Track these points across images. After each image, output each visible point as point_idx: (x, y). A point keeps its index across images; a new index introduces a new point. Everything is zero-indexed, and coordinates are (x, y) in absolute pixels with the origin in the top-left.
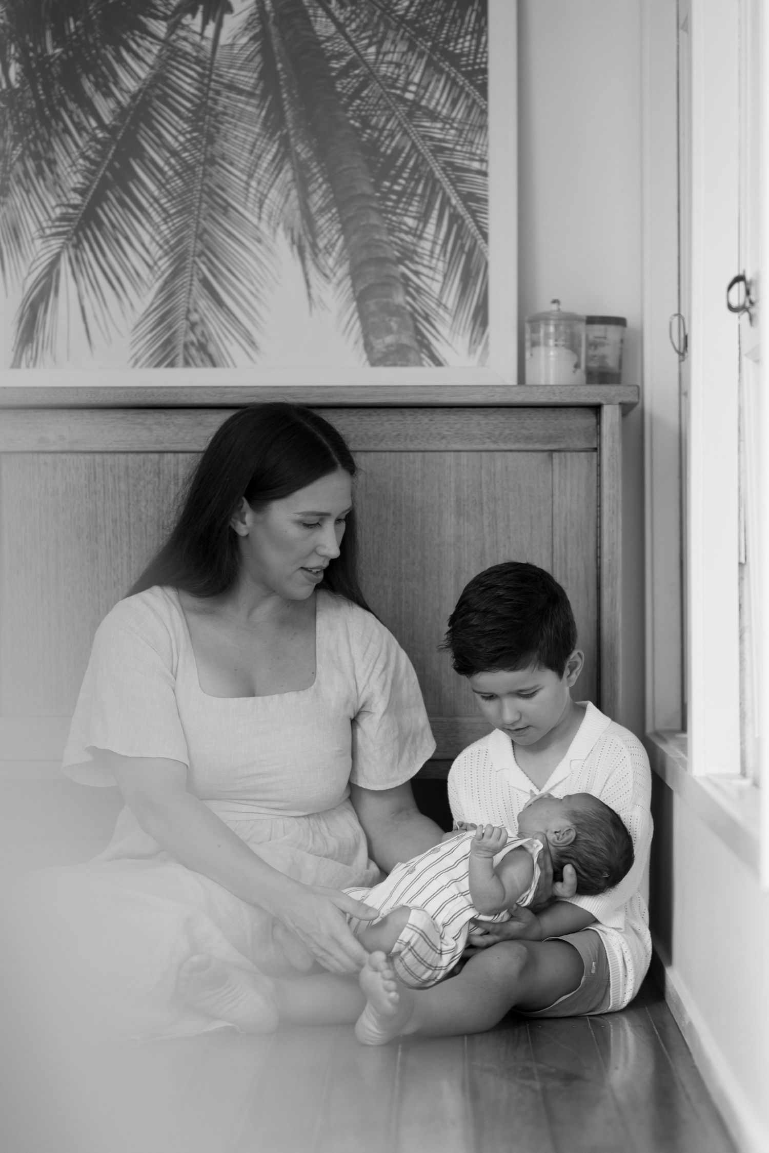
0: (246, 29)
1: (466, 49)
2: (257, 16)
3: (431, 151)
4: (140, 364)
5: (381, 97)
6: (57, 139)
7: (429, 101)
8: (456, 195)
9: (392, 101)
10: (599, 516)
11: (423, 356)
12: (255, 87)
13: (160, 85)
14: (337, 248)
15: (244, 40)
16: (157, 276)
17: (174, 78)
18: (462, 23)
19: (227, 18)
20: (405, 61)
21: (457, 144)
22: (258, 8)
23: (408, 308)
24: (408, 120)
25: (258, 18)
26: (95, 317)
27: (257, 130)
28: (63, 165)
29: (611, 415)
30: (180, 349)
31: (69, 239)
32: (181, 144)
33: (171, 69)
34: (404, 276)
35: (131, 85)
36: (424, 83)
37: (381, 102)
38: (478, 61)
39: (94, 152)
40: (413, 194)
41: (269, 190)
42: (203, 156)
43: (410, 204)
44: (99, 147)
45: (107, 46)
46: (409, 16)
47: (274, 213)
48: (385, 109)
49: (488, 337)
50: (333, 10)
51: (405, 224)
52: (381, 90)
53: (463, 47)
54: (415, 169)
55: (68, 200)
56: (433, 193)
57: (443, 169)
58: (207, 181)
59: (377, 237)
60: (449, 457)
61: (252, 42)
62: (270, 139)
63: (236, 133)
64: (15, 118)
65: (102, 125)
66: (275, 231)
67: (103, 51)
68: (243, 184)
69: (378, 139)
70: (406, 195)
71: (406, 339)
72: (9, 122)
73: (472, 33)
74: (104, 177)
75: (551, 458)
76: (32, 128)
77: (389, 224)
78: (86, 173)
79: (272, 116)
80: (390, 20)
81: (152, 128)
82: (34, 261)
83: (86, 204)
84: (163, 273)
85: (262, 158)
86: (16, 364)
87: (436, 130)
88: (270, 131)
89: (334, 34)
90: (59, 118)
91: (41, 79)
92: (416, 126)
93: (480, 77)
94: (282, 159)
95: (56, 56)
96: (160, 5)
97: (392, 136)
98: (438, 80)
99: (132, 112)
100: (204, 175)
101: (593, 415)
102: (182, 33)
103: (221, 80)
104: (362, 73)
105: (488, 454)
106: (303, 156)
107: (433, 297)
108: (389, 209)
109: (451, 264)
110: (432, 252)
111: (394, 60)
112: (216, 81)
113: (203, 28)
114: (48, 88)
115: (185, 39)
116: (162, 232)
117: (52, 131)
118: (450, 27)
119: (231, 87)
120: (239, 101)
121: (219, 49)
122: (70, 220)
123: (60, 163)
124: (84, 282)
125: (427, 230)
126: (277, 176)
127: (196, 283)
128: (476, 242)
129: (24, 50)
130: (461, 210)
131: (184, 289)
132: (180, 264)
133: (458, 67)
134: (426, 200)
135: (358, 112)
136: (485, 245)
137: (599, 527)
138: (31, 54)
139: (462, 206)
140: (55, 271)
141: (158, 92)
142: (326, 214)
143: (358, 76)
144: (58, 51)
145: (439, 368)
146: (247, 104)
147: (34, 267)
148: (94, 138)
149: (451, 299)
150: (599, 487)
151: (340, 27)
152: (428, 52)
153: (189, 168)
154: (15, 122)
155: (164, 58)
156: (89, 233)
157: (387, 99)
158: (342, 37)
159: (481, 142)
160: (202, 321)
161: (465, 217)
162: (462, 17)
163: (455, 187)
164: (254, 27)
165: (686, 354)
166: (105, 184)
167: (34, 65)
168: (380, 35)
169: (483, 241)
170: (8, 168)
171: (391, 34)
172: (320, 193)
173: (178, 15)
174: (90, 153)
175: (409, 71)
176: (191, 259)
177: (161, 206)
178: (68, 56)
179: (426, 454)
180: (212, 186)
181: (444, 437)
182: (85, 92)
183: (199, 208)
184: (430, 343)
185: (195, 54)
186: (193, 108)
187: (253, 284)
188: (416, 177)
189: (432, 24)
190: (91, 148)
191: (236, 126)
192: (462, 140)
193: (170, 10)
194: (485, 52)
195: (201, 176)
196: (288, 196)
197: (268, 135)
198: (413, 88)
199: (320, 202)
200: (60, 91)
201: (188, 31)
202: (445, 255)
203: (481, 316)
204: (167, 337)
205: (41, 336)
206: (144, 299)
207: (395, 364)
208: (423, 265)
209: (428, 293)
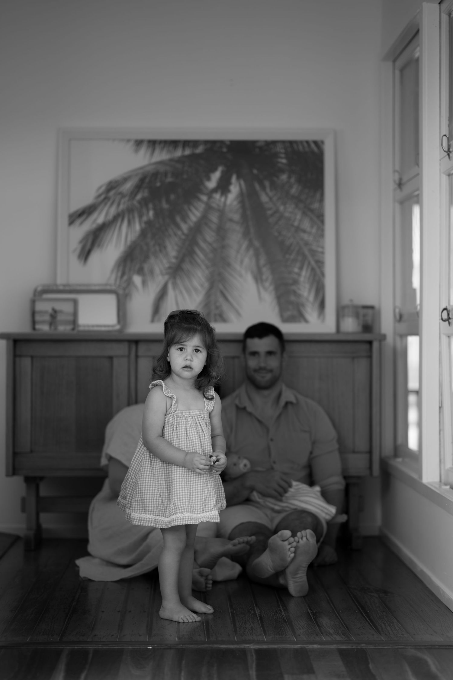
0: (236, 199)
1: (316, 207)
3: (304, 244)
5: (285, 224)
6: (167, 238)
7: (303, 226)
8: (313, 260)
9: (289, 226)
11: (301, 319)
12: (239, 220)
13: (205, 219)
14: (270, 279)
15: (235, 203)
17: (210, 216)
18: (315, 198)
19: (229, 195)
20: (294, 211)
21: (313, 242)
22: (241, 191)
23: (296, 301)
24: (295, 233)
25: (240, 195)
27: (240, 236)
28: (169, 248)
29: (376, 345)
30: (213, 316)
31: (171, 275)
32: (213, 240)
33: (209, 213)
34: (294, 290)
35: (194, 219)
36: (301, 219)
38: (321, 211)
40: (297, 260)
41: (245, 258)
42: (221, 245)
43: (296, 263)
44: (182, 241)
45: (185, 204)
46: (296, 195)
47: (246, 266)
49: (325, 313)
50: (268, 193)
51: (294, 271)
52: (285, 222)
54: (298, 251)
55: (171, 261)
56: (305, 260)
57: (309, 251)
58: (222, 254)
59: (284, 275)
60: (317, 359)
61: (238, 204)
62: (245, 239)
63: (232, 237)
64: (152, 230)
65: (183, 234)
66: (247, 273)
67: (184, 206)
68: (235, 255)
69: (284, 240)
71: (295, 313)
73: (319, 202)
74: (184, 252)
75: (353, 359)
76: (158, 234)
77: (288, 271)
78: (178, 251)
79: (246, 231)
80: (288, 196)
81: (202, 235)
82: (159, 283)
83: (178, 263)
84: (206, 288)
85: (242, 246)
86: (153, 321)
87: (306, 237)
88: (245, 236)
89: (269, 201)
90: (168, 231)
91: (161, 217)
92: (298, 235)
93: (322, 218)
94: (249, 247)
95: (167, 208)
96: (205, 190)
98: (307, 219)
99: (194, 229)
100: (221, 252)
101: (369, 345)
102: (213, 200)
103: (227, 217)
104: (278, 216)
106: (257, 246)
107: (305, 298)
108: (289, 265)
109: (311, 286)
110: (304, 281)
111: (290, 211)
112: (225, 218)
113: (220, 198)
114: (163, 220)
115: (214, 202)
116: (205, 272)
117: (165, 236)
118: (310, 199)
119: (231, 220)
120: (234, 225)
121: (226, 206)
122: (172, 268)
124: (177, 291)
125: (303, 273)
126: (248, 253)
127: (219, 293)
128: (320, 277)
129: (155, 206)
130: (315, 266)
131: (214, 294)
132: (212, 285)
133: (314, 214)
134: (302, 262)
135: (277, 230)
136: (324, 279)
138: (157, 208)
139: (315, 264)
140: (166, 287)
141: (204, 222)
142: (266, 267)
144: (167, 206)
145: (308, 325)
146: (237, 226)
147: (158, 286)
148: (181, 238)
149: (311, 298)
151: (271, 199)
152: (302, 208)
153: (216, 249)
154: (151, 232)
155: (206, 209)
156: (179, 273)
157: (287, 225)
158: (271, 202)
159: (322, 241)
160: (221, 305)
161: (316, 269)
162: (315, 195)
163: (313, 258)
164: (239, 198)
166: (184, 255)
167: (158, 211)
168: (285, 202)
169: (323, 277)
170: (149, 249)
171: (289, 202)
172: (263, 259)
173: (211, 194)
174: (179, 244)
175: (296, 215)
176: (217, 283)
177: (205, 263)
178: (171, 208)
179: (309, 358)
180: (224, 256)
182: (177, 221)
183: (219, 265)
184: (303, 313)
185: (217, 208)
186: (217, 227)
187: (239, 291)
188: (298, 253)
189: (304, 198)
190: (179, 242)
191: (232, 234)
192: (315, 240)
193: (208, 192)
194: (323, 208)
196: (251, 260)
198: (297, 221)
199: (263, 262)
200: (168, 221)
201: (215, 199)
202: (309, 283)
203: (322, 305)
204: (208, 311)
205: (161, 311)
206: (199, 298)
207: (291, 322)
208: (301, 286)
209: (303, 296)
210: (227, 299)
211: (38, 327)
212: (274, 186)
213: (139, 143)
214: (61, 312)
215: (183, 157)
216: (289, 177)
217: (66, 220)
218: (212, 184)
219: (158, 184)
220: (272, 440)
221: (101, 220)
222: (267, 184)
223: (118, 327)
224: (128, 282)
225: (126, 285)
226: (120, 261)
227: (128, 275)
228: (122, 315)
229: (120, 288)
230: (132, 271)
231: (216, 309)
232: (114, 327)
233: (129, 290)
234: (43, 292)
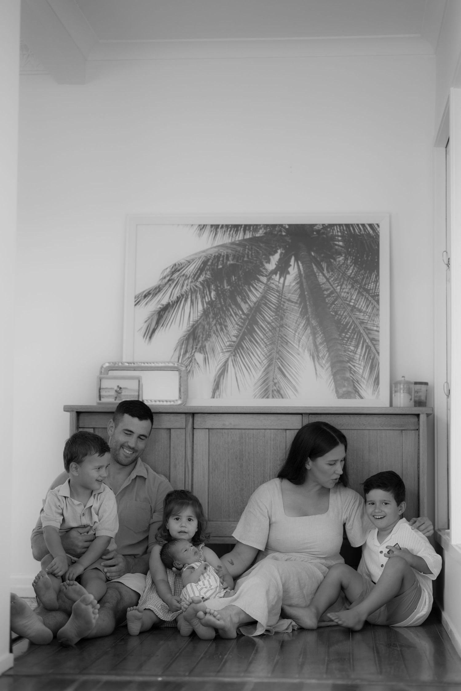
0: (294, 280)
1: (372, 288)
2: (298, 275)
3: (359, 323)
4: (257, 397)
5: (342, 304)
6: (228, 318)
7: (359, 305)
8: (368, 338)
9: (345, 305)
10: (419, 453)
11: (356, 395)
12: (298, 300)
13: (264, 299)
14: (326, 357)
15: (294, 284)
16: (263, 366)
17: (269, 297)
18: (371, 278)
19: (288, 276)
20: (350, 291)
21: (368, 321)
22: (299, 273)
23: (351, 378)
24: (351, 312)
25: (298, 276)
26: (241, 380)
27: (298, 315)
28: (230, 327)
29: (423, 418)
30: (271, 392)
31: (232, 353)
32: (271, 320)
33: (268, 294)
34: (350, 367)
35: (254, 299)
36: (357, 299)
37: (342, 306)
38: (376, 292)
39: (241, 323)
40: (353, 338)
41: (302, 336)
42: (279, 324)
43: (352, 342)
44: (242, 321)
45: (246, 286)
46: (352, 276)
47: (304, 344)
48: (343, 308)
49: (379, 389)
50: (325, 274)
51: (350, 349)
52: (342, 302)
53: (371, 287)
54: (354, 329)
55: (232, 339)
56: (360, 337)
57: (364, 330)
58: (280, 333)
59: (340, 353)
60: (366, 432)
61: (296, 285)
62: (303, 318)
63: (290, 316)
64: (213, 311)
65: (244, 313)
66: (304, 351)
67: (244, 287)
68: (293, 334)
69: (341, 319)
70: (350, 339)
71: (350, 389)
72: (211, 312)
73: (374, 282)
74: (244, 331)
75: (402, 432)
76: (219, 314)
77: (344, 349)
78: (238, 330)
79: (303, 311)
80: (345, 277)
81: (261, 314)
82: (219, 361)
83: (238, 341)
84: (265, 365)
85: (300, 325)
86: (213, 397)
87: (361, 316)
88: (303, 316)
89: (326, 282)
90: (229, 311)
91: (222, 297)
92: (354, 314)
93: (377, 297)
94: (307, 326)
95: (228, 289)
96: (264, 272)
97: (346, 318)
98: (362, 298)
99: (254, 309)
100: (280, 331)
101: (417, 417)
102: (272, 281)
103: (285, 298)
104: (335, 296)
105: (380, 431)
106: (314, 325)
107: (360, 374)
108: (345, 343)
109: (366, 363)
110: (360, 359)
111: (346, 291)
112: (284, 298)
113: (279, 279)
114: (225, 300)
115: (273, 283)
116: (264, 351)
117: (226, 315)
118: (366, 280)
119: (289, 300)
120: (292, 305)
121: (285, 287)
122: (232, 346)
123: (229, 326)
124: (237, 368)
125: (358, 351)
126: (305, 331)
127: (277, 369)
128: (375, 355)
129: (217, 287)
130: (370, 344)
131: (272, 371)
132: (271, 362)
133: (369, 294)
134: (357, 340)
135: (333, 309)
136: (378, 356)
137: (419, 457)
138: (219, 288)
139: (370, 342)
140: (227, 364)
141: (263, 302)
142: (322, 345)
143: (334, 297)
144: (229, 287)
145: (362, 400)
146: (295, 306)
147: (219, 363)
148: (241, 318)
149: (366, 375)
150: (419, 442)
151: (328, 280)
152: (358, 288)
153: (274, 329)
154: (213, 312)
155: (266, 290)
156: (239, 351)
157: (344, 305)
158: (328, 283)
159: (377, 320)
160: (278, 382)
161: (371, 346)
162: (370, 276)
163: (368, 336)
164: (297, 279)
165: (449, 396)
166: (244, 334)
167: (220, 292)
168: (341, 282)
169: (377, 355)
170: (211, 328)
171: (345, 282)
172: (320, 337)
173: (270, 275)
174: (239, 323)
175: (352, 295)
176: (275, 360)
177: (264, 342)
178: (232, 289)
179: (358, 430)
180: (282, 335)
181: (364, 425)
182: (238, 302)
183: (278, 342)
184: (358, 390)
185: (276, 289)
186: (276, 308)
187: (296, 369)
188: (354, 332)
189: (360, 279)
190: (240, 321)
191: (291, 314)
192: (370, 319)
193: (268, 273)
194: (378, 288)
195: (278, 331)
196: (309, 338)
197: (302, 317)
198: (353, 301)
199: (320, 341)
200: (229, 301)
201: (274, 281)
202: (364, 360)
203: (377, 381)
204: (266, 388)
205: (222, 387)
206: (258, 374)
207: (346, 398)
208: (356, 363)
209: (358, 373)
210: (285, 376)
211: (103, 400)
212: (330, 267)
213: (202, 227)
215: (244, 240)
216: (346, 259)
217: (132, 302)
218: (271, 266)
219: (220, 267)
221: (165, 302)
222: (324, 265)
223: (179, 402)
224: (190, 359)
225: (187, 362)
226: (183, 340)
227: (190, 353)
228: (184, 390)
229: (183, 365)
230: (194, 349)
231: (274, 386)
232: (176, 402)
233: (191, 366)
234: (109, 370)
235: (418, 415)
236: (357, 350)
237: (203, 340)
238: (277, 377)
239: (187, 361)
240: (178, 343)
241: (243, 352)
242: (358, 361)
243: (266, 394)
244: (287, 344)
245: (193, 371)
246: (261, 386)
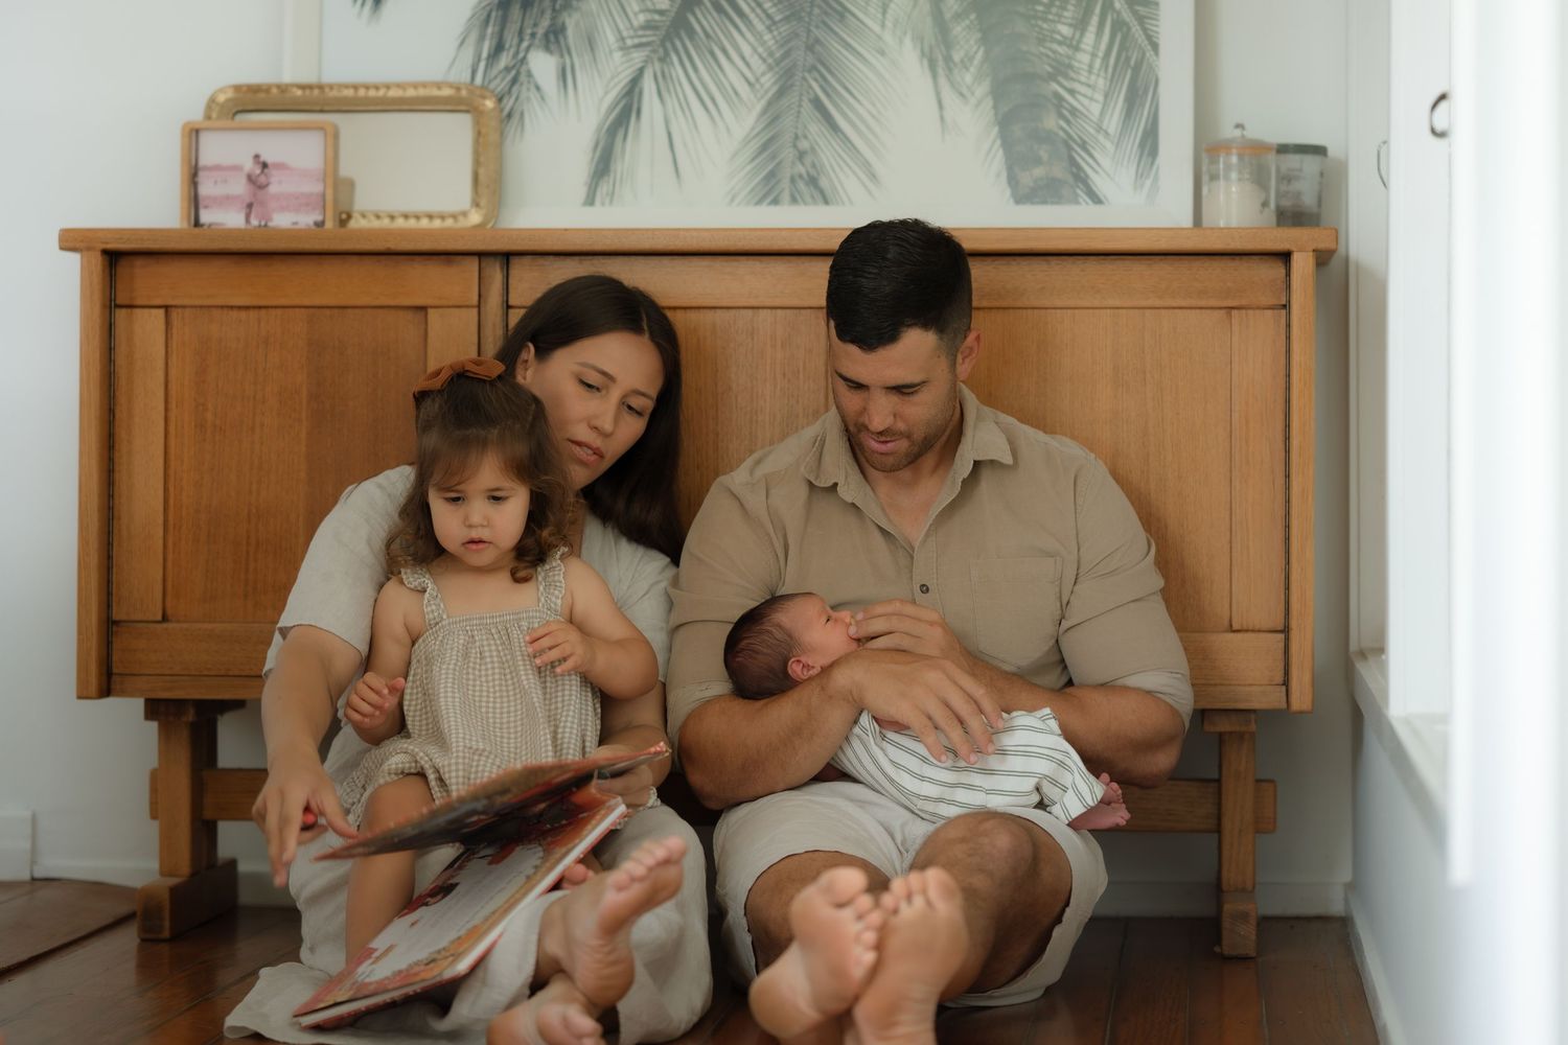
4: (737, 201)
10: (1288, 388)
11: (1079, 191)
14: (976, 62)
16: (759, 95)
23: (1061, 134)
26: (686, 145)
29: (1302, 264)
30: (786, 184)
31: (654, 51)
34: (1057, 95)
43: (1065, 9)
47: (900, 20)
49: (1158, 168)
51: (1059, 33)
55: (654, 4)
59: (1025, 48)
60: (1105, 315)
66: (901, 42)
71: (1059, 171)
75: (1229, 316)
77: (1039, 33)
82: (612, 78)
83: (675, 10)
84: (766, 92)
86: (590, 201)
101: (1281, 264)
105: (1153, 311)
107: (1091, 120)
108: (1040, 14)
109: (1113, 80)
110: (1091, 66)
116: (765, 42)
122: (656, 28)
124: (672, 102)
125: (1085, 40)
127: (807, 106)
128: (1144, 54)
130: (1127, 16)
131: (793, 111)
132: (786, 81)
134: (1084, 4)
136: (1154, 58)
137: (1288, 401)
139: (1128, 10)
140: (637, 90)
142: (963, 20)
145: (1098, 208)
147: (612, 84)
149: (1113, 123)
150: (1288, 352)
156: (678, 44)
160: (813, 149)
161: (1131, 24)
169: (1152, 53)
176: (801, 75)
177: (764, 11)
179: (1076, 311)
181: (1098, 292)
183: (810, 14)
184: (1087, 176)
187: (874, 105)
199: (956, 7)
202: (1106, 71)
203: (1150, 144)
204: (770, 168)
205: (619, 167)
206: (742, 122)
207: (1044, 202)
208: (1080, 82)
209: (1086, 116)
210: (834, 127)
211: (206, 217)
214: (281, 166)
220: (925, 589)
223: (475, 218)
224: (513, 72)
225: (505, 83)
226: (488, 8)
227: (512, 51)
228: (489, 179)
229: (488, 94)
230: (527, 37)
231: (798, 163)
232: (461, 218)
233: (517, 99)
234: (234, 110)
235: (1285, 257)
236: (1082, 35)
237: (557, 7)
238: (808, 134)
239: (503, 80)
240: (470, 20)
241: (693, 46)
242: (1085, 74)
243: (769, 190)
244: (842, 16)
245: (522, 114)
246: (757, 161)
